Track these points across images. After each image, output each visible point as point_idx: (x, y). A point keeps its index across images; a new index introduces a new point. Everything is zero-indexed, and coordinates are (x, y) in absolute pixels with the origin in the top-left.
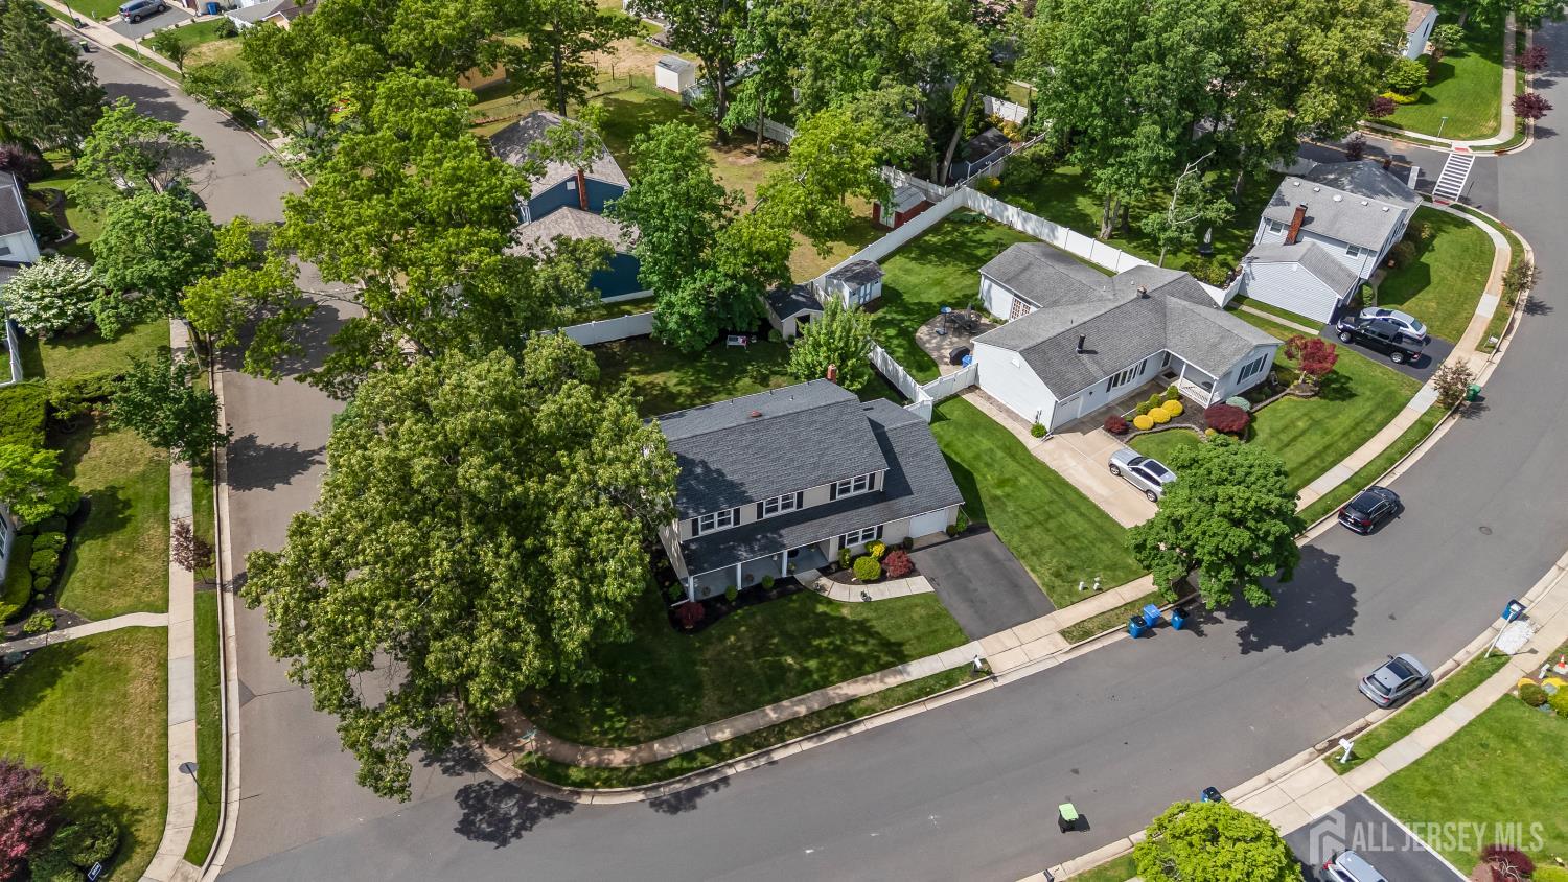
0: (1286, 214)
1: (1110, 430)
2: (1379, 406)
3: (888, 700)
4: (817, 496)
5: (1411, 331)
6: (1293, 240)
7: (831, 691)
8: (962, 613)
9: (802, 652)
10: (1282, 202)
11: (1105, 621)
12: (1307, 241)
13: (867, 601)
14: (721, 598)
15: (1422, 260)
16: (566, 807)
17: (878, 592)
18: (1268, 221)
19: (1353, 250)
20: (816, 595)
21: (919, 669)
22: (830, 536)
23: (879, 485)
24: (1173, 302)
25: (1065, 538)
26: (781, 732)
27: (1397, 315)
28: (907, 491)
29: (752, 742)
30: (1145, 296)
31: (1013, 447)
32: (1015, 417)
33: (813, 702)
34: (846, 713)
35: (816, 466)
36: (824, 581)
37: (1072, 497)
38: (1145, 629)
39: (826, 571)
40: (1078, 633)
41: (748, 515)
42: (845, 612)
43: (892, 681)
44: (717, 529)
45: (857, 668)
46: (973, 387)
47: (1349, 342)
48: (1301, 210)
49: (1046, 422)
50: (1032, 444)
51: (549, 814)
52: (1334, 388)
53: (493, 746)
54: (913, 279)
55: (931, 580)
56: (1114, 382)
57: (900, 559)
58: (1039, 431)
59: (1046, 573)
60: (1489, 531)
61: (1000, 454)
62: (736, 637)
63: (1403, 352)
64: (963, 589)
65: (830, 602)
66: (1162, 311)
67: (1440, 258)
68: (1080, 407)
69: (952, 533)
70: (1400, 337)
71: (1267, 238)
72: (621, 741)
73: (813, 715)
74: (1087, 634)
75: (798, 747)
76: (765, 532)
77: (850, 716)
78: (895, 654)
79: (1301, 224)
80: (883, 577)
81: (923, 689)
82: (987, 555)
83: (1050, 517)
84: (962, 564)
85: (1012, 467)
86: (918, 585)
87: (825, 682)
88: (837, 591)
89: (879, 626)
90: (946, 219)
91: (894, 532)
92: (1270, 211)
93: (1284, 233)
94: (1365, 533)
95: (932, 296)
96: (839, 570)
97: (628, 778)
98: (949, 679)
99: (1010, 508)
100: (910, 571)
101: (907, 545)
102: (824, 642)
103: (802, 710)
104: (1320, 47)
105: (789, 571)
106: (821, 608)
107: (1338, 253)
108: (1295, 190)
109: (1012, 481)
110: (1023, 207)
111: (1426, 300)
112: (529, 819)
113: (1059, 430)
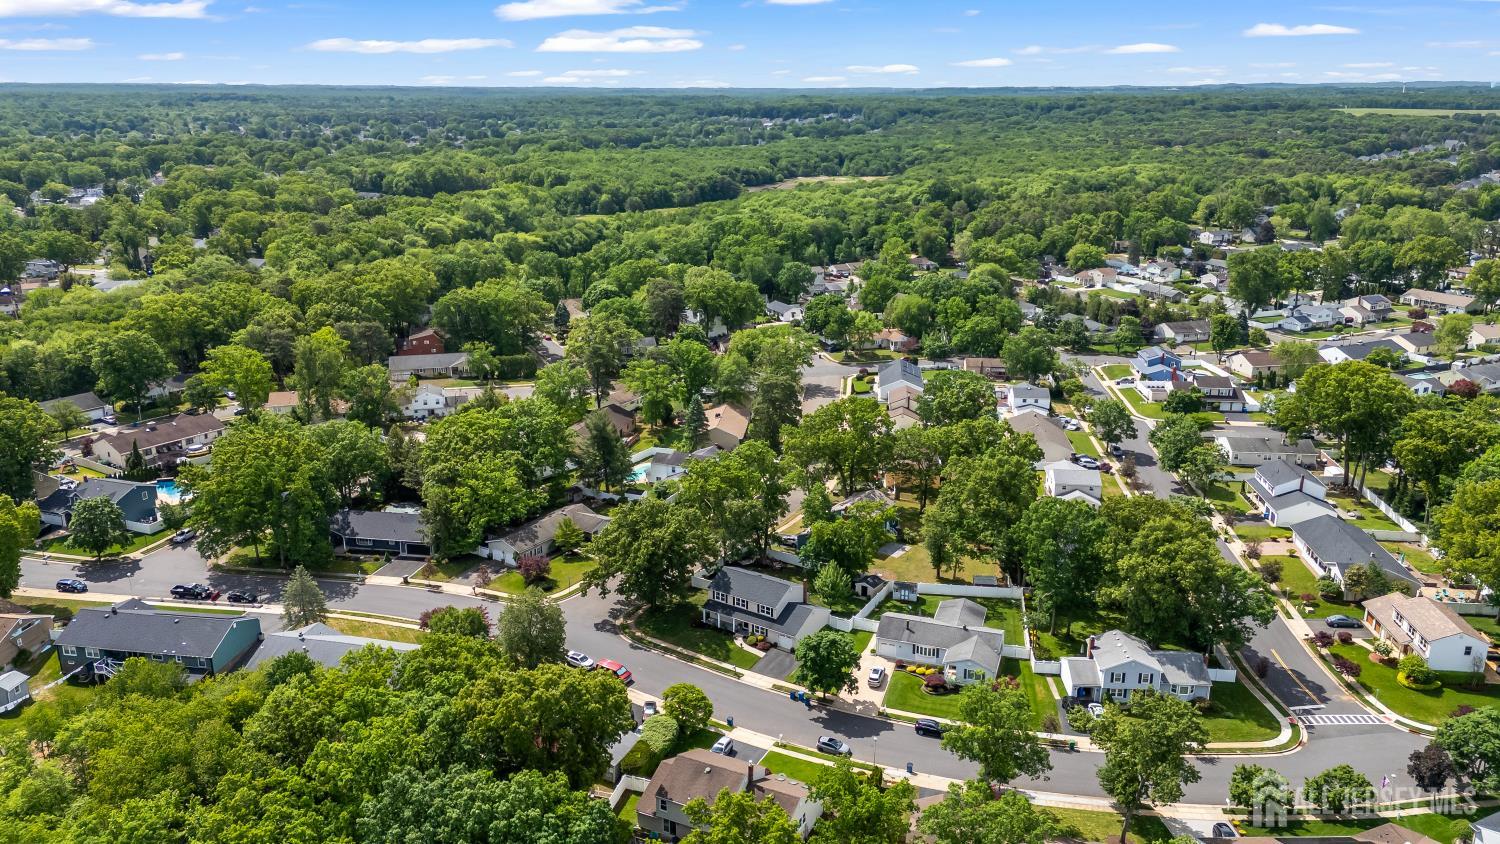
1: (896, 664)
3: (706, 664)
4: (753, 608)
7: (698, 655)
8: (759, 664)
9: (707, 645)
11: (787, 690)
13: (742, 648)
14: (709, 625)
16: (617, 634)
17: (747, 648)
20: (732, 639)
21: (724, 665)
22: (752, 622)
23: (775, 617)
26: (673, 652)
28: (782, 624)
29: (666, 650)
30: (965, 629)
33: (691, 653)
34: (692, 659)
35: (757, 595)
36: (739, 637)
40: (777, 687)
41: (730, 603)
42: (732, 646)
43: (714, 662)
44: (719, 600)
45: (711, 655)
48: (1092, 640)
49: (875, 648)
53: (623, 618)
55: (766, 655)
57: (768, 646)
58: (873, 651)
64: (769, 662)
65: (733, 642)
68: (895, 651)
72: (644, 632)
73: (686, 655)
74: (780, 689)
75: (674, 657)
76: (729, 610)
78: (726, 659)
79: (1090, 648)
80: (754, 645)
81: (718, 668)
86: (761, 654)
87: (700, 653)
88: (739, 641)
89: (734, 653)
91: (772, 637)
96: (745, 638)
97: (633, 637)
98: (727, 671)
100: (764, 650)
101: (775, 645)
102: (715, 646)
103: (686, 653)
105: (736, 631)
106: (728, 641)
112: (608, 631)
113: (880, 655)
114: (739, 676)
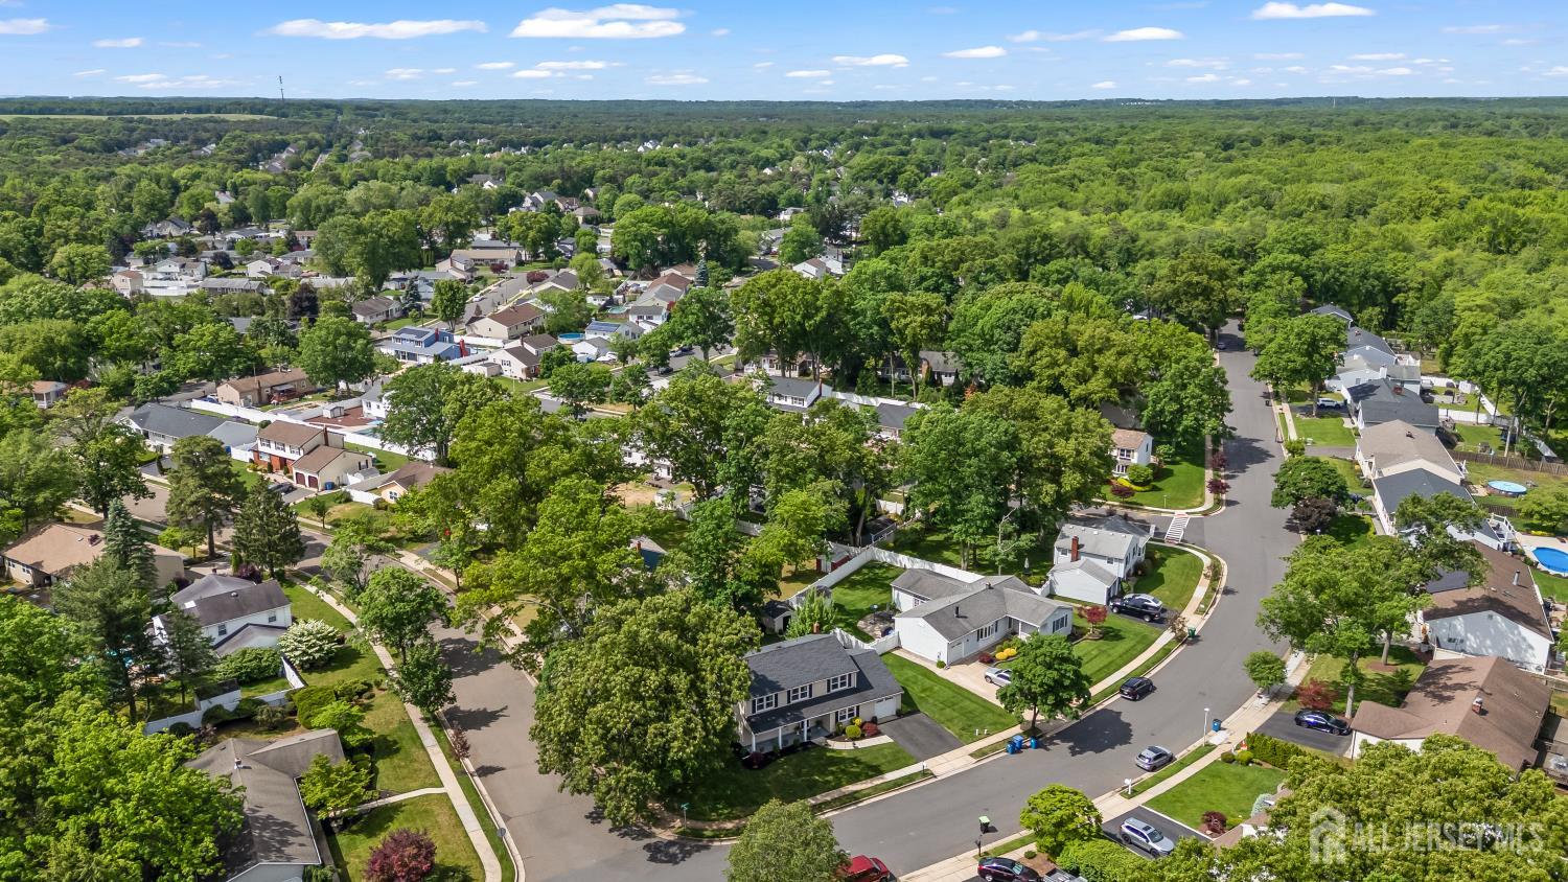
0: (1067, 543)
1: (982, 661)
2: (1138, 643)
3: (877, 790)
4: (820, 690)
5: (1153, 604)
6: (1076, 558)
7: (843, 789)
8: (911, 750)
9: (823, 773)
10: (1064, 537)
11: (994, 748)
12: (1083, 558)
13: (856, 748)
14: (771, 753)
15: (1159, 571)
16: (706, 847)
17: (861, 744)
18: (1059, 549)
19: (1110, 561)
20: (825, 748)
21: (890, 776)
22: (829, 711)
23: (854, 684)
24: (1007, 590)
25: (965, 713)
27: (1143, 596)
28: (870, 687)
30: (990, 587)
31: (927, 673)
32: (926, 660)
33: (835, 794)
34: (854, 798)
35: (818, 670)
36: (829, 741)
37: (966, 694)
38: (1016, 748)
39: (830, 737)
40: (979, 754)
41: (783, 702)
42: (844, 754)
43: (877, 782)
44: (765, 709)
45: (855, 779)
46: (898, 648)
47: (1119, 612)
48: (1076, 540)
49: (944, 659)
50: (939, 672)
51: (698, 851)
52: (1111, 635)
53: (657, 827)
54: (849, 598)
55: (891, 737)
56: (980, 634)
57: (872, 727)
58: (941, 665)
59: (957, 729)
60: (1204, 694)
61: (920, 677)
62: (783, 769)
63: (1149, 614)
64: (911, 739)
65: (833, 751)
66: (1001, 596)
67: (1170, 569)
68: (963, 650)
69: (899, 714)
70: (1146, 607)
71: (1060, 559)
72: (729, 818)
73: (834, 800)
74: (984, 754)
76: (793, 711)
77: (856, 799)
78: (877, 771)
79: (1077, 550)
80: (863, 737)
81: (897, 784)
82: (921, 723)
83: (954, 704)
84: (907, 728)
85: (928, 683)
86: (884, 739)
87: (838, 785)
88: (835, 745)
89: (863, 759)
90: (864, 567)
91: (866, 714)
92: (1059, 543)
93: (1069, 555)
94: (1134, 700)
95: (863, 606)
96: (839, 734)
97: (736, 833)
98: (910, 779)
99: (931, 701)
100: (878, 733)
101: (874, 720)
102: (833, 769)
103: (829, 799)
104: (1065, 448)
105: (809, 738)
106: (828, 754)
107: (1103, 563)
108: (1070, 530)
109: (930, 689)
110: (911, 555)
111: (1163, 590)
112: (687, 853)
113: (952, 664)
114: (926, 774)
